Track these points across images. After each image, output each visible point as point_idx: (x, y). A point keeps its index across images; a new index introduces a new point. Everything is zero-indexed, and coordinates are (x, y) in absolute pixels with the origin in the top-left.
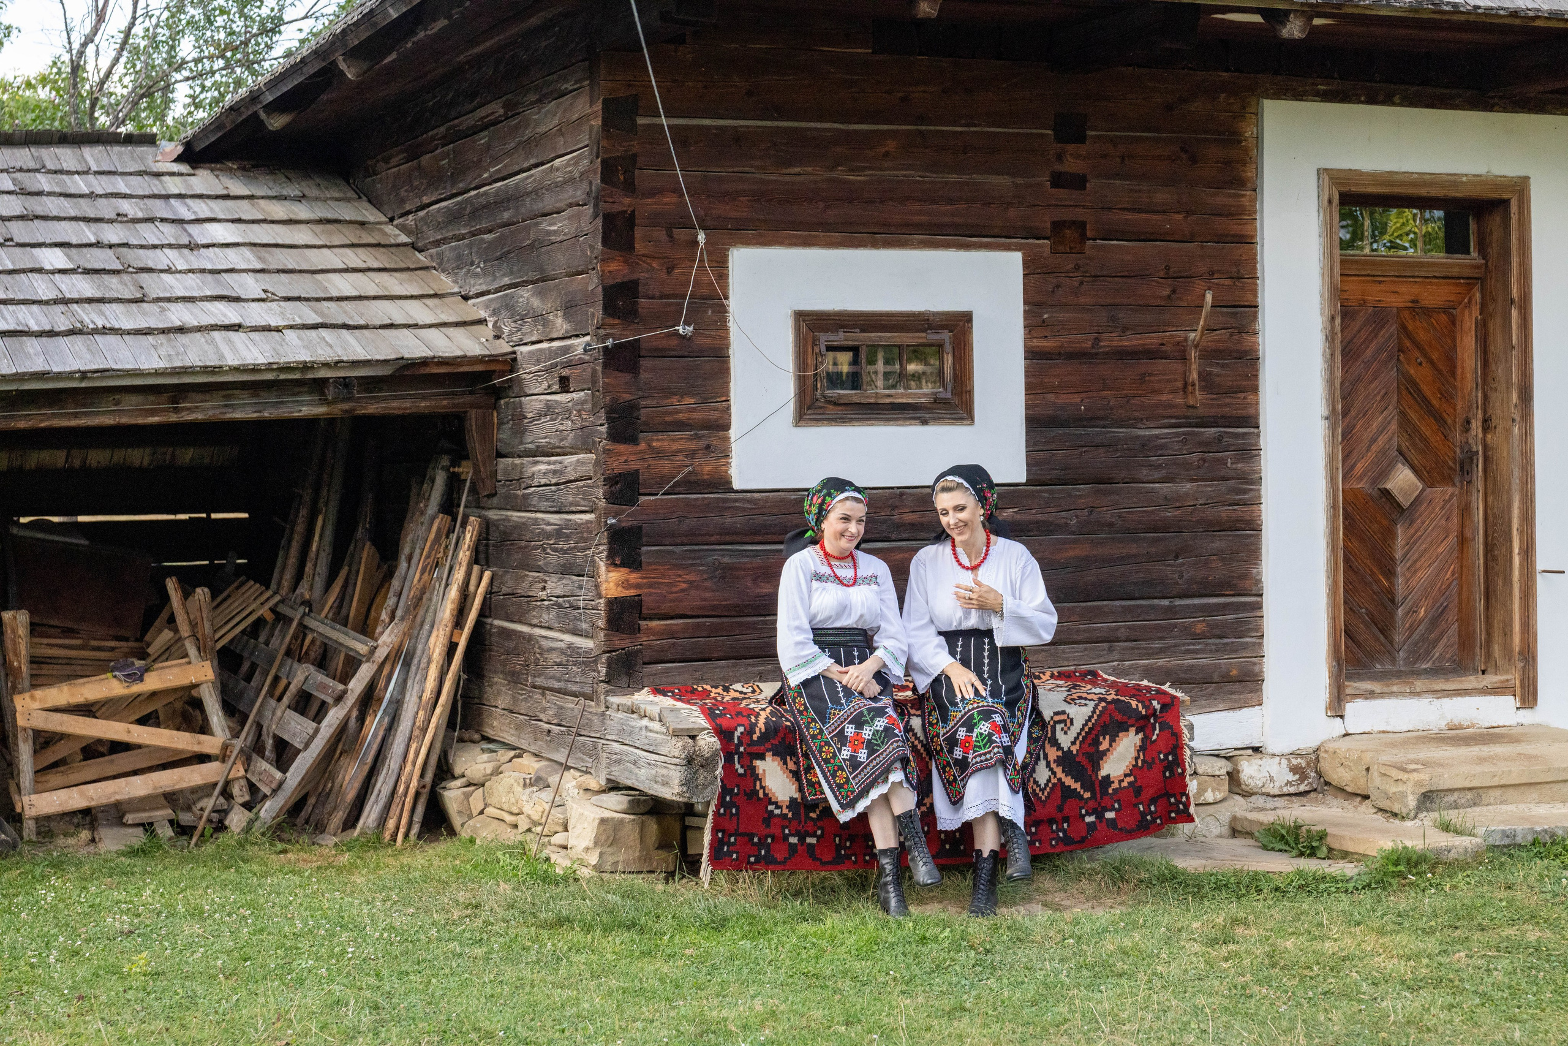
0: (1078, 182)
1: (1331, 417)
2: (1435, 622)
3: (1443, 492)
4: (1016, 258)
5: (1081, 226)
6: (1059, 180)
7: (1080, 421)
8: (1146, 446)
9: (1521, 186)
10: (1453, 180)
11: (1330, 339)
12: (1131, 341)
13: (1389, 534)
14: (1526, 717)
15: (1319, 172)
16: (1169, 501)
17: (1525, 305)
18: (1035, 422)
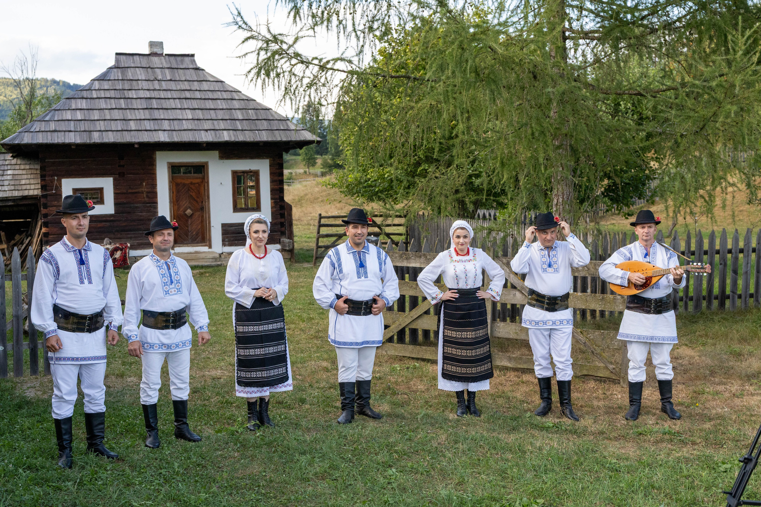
0: (123, 166)
1: (170, 202)
2: (197, 234)
3: (197, 214)
4: (111, 179)
5: (124, 173)
6: (120, 166)
7: (124, 204)
8: (137, 207)
9: (207, 163)
10: (193, 163)
11: (170, 189)
12: (134, 191)
13: (187, 221)
14: (210, 250)
15: (168, 163)
16: (141, 216)
17: (208, 183)
18: (116, 204)
